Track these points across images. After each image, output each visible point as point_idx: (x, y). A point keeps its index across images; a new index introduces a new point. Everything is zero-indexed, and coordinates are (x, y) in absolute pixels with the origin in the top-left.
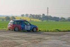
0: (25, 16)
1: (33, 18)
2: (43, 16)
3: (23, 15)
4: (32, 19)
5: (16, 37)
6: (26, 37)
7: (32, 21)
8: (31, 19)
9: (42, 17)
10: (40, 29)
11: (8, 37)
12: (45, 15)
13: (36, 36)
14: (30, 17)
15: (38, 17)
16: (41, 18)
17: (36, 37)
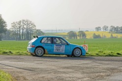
1: (116, 32)
5: (68, 68)
6: (87, 68)
8: (112, 35)
11: (53, 67)
14: (111, 30)
17: (106, 67)
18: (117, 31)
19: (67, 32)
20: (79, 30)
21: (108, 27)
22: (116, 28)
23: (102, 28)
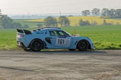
0: (91, 14)
1: (110, 16)
3: (86, 13)
4: (108, 21)
5: (59, 66)
7: (110, 24)
8: (105, 21)
11: (40, 66)
13: (111, 60)
14: (104, 15)
17: (110, 63)
18: (112, 15)
19: (44, 18)
20: (59, 15)
21: (99, 10)
22: (110, 12)
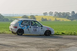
2: (72, 13)
3: (45, 14)
4: (58, 19)
7: (58, 21)
8: (56, 19)
9: (71, 15)
10: (64, 32)
12: (76, 13)
14: (55, 15)
15: (65, 15)
16: (70, 17)
18: (60, 15)
19: (21, 16)
20: (30, 15)
21: (53, 13)
22: (59, 14)
23: (48, 13)
